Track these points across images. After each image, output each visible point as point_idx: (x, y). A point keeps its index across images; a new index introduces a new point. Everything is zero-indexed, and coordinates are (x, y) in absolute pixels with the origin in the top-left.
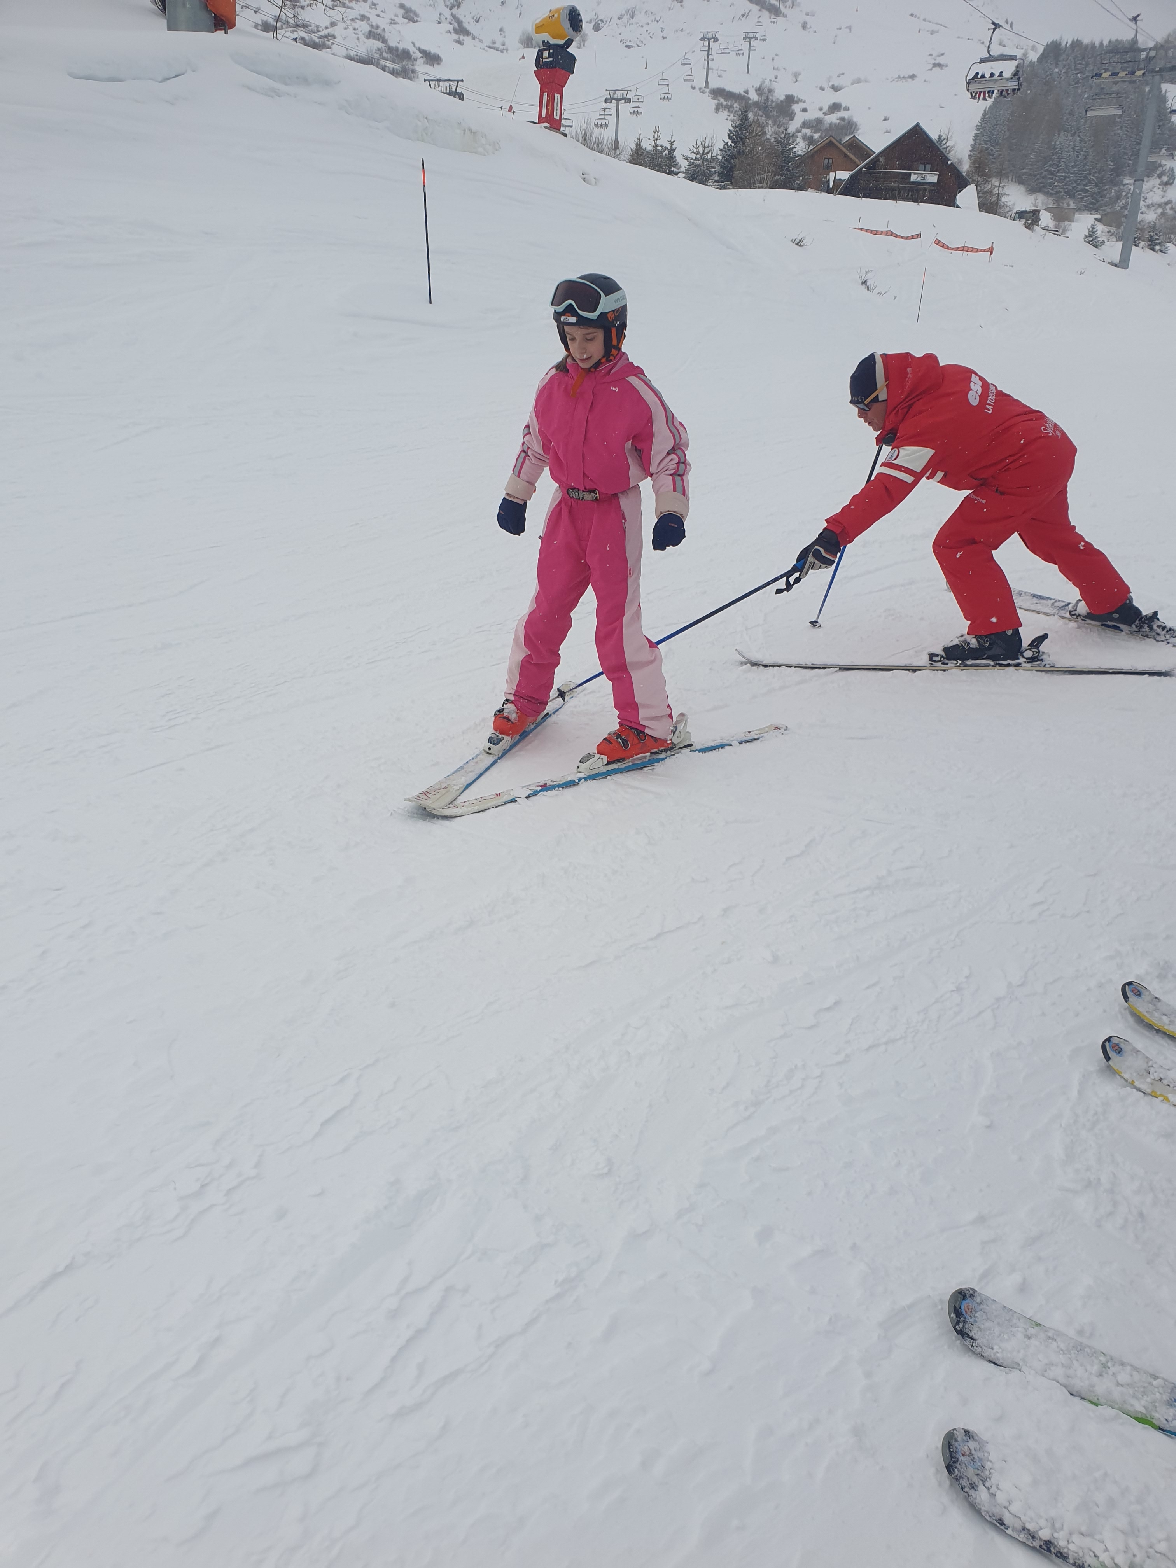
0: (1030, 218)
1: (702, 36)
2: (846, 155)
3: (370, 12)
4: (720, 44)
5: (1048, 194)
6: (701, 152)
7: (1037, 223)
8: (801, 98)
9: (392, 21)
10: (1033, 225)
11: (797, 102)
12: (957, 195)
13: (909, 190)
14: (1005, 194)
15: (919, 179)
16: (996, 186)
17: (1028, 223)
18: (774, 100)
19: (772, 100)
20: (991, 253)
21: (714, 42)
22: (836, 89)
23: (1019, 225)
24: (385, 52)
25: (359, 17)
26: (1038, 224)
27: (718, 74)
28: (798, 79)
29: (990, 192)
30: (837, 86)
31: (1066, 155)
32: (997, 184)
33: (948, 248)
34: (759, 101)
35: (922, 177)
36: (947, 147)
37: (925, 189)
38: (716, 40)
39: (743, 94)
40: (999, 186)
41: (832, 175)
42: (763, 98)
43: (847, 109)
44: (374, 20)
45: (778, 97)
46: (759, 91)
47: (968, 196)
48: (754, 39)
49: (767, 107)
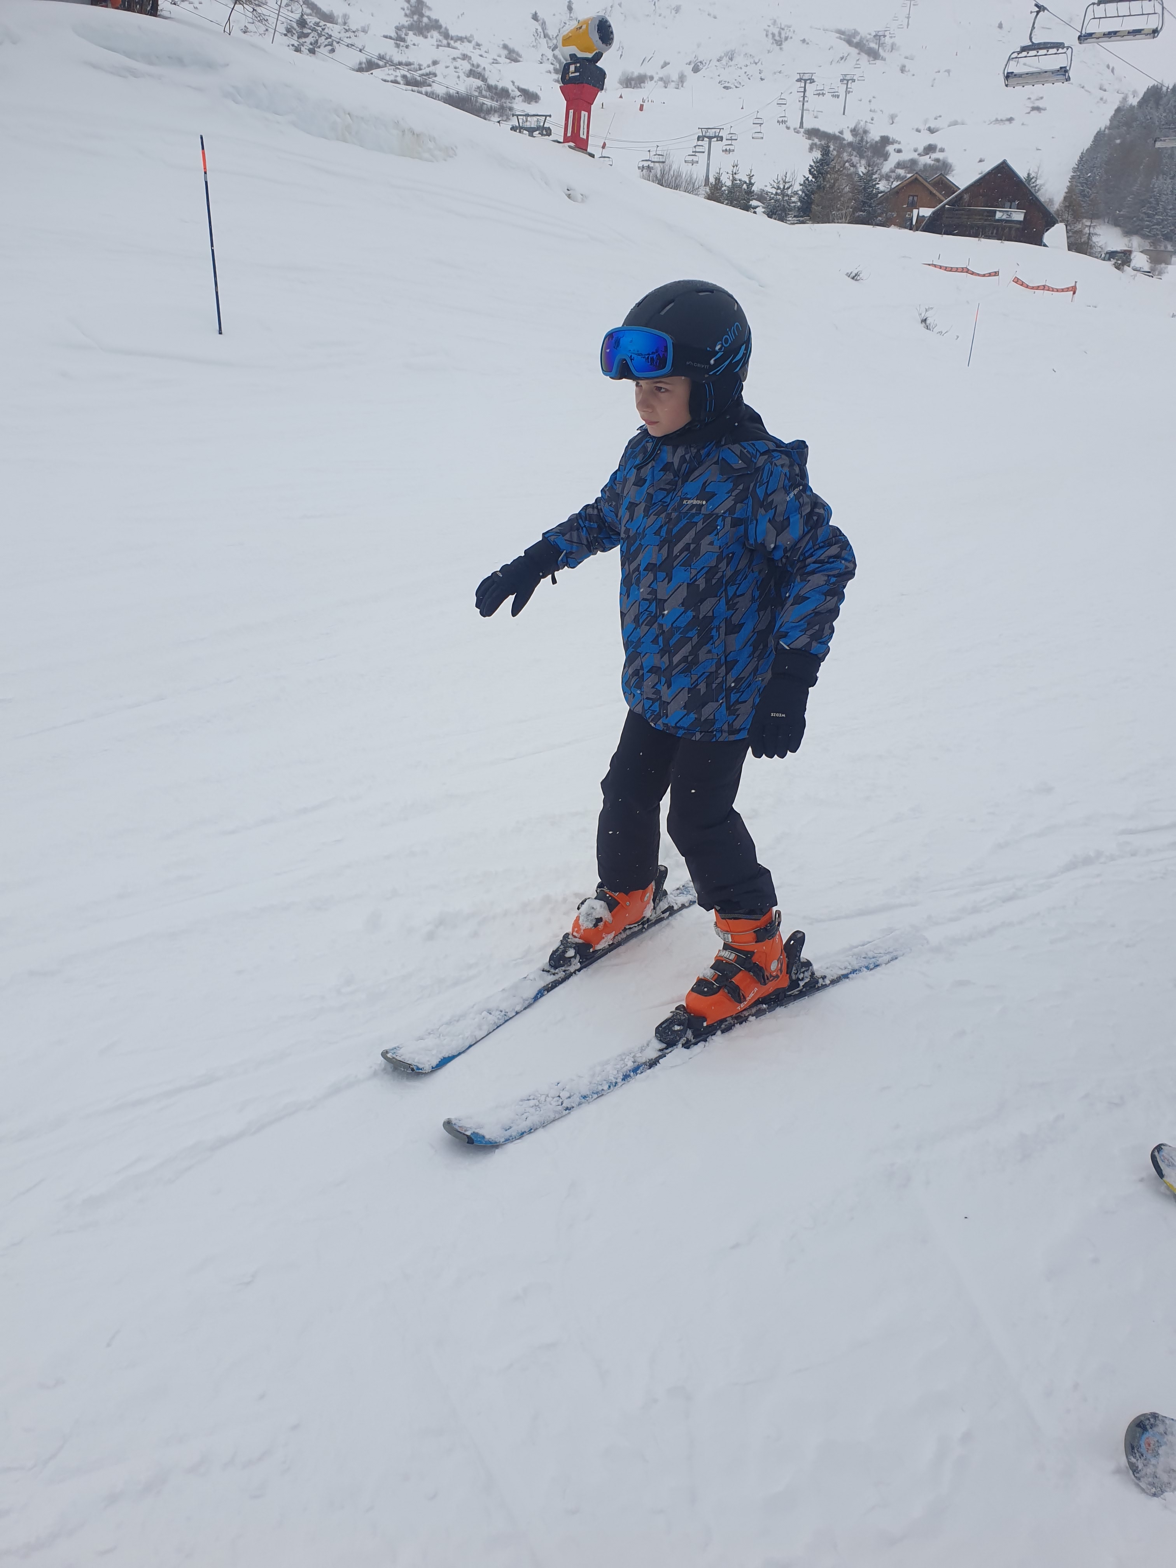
0: (1121, 259)
1: (799, 77)
2: (931, 193)
3: (473, 52)
4: (817, 85)
5: (1144, 237)
6: (782, 187)
7: (1128, 264)
8: (896, 139)
9: (495, 61)
10: (1123, 265)
11: (892, 143)
12: (1044, 234)
13: (994, 228)
14: (1096, 234)
15: (1004, 217)
16: (1087, 226)
17: (1118, 263)
18: (869, 140)
19: (867, 141)
20: (1074, 293)
21: (811, 83)
22: (931, 131)
23: (1109, 265)
24: (485, 90)
25: (460, 56)
26: (1130, 265)
27: (813, 115)
28: (895, 121)
29: (1080, 232)
30: (934, 128)
31: (1164, 198)
32: (1088, 223)
33: (1027, 287)
34: (854, 141)
35: (1008, 215)
36: (1036, 186)
37: (1010, 228)
38: (812, 81)
39: (837, 134)
40: (1090, 226)
41: (915, 212)
42: (857, 138)
43: (942, 150)
44: (476, 59)
45: (873, 138)
46: (854, 132)
47: (1057, 234)
48: (851, 81)
49: (862, 147)
